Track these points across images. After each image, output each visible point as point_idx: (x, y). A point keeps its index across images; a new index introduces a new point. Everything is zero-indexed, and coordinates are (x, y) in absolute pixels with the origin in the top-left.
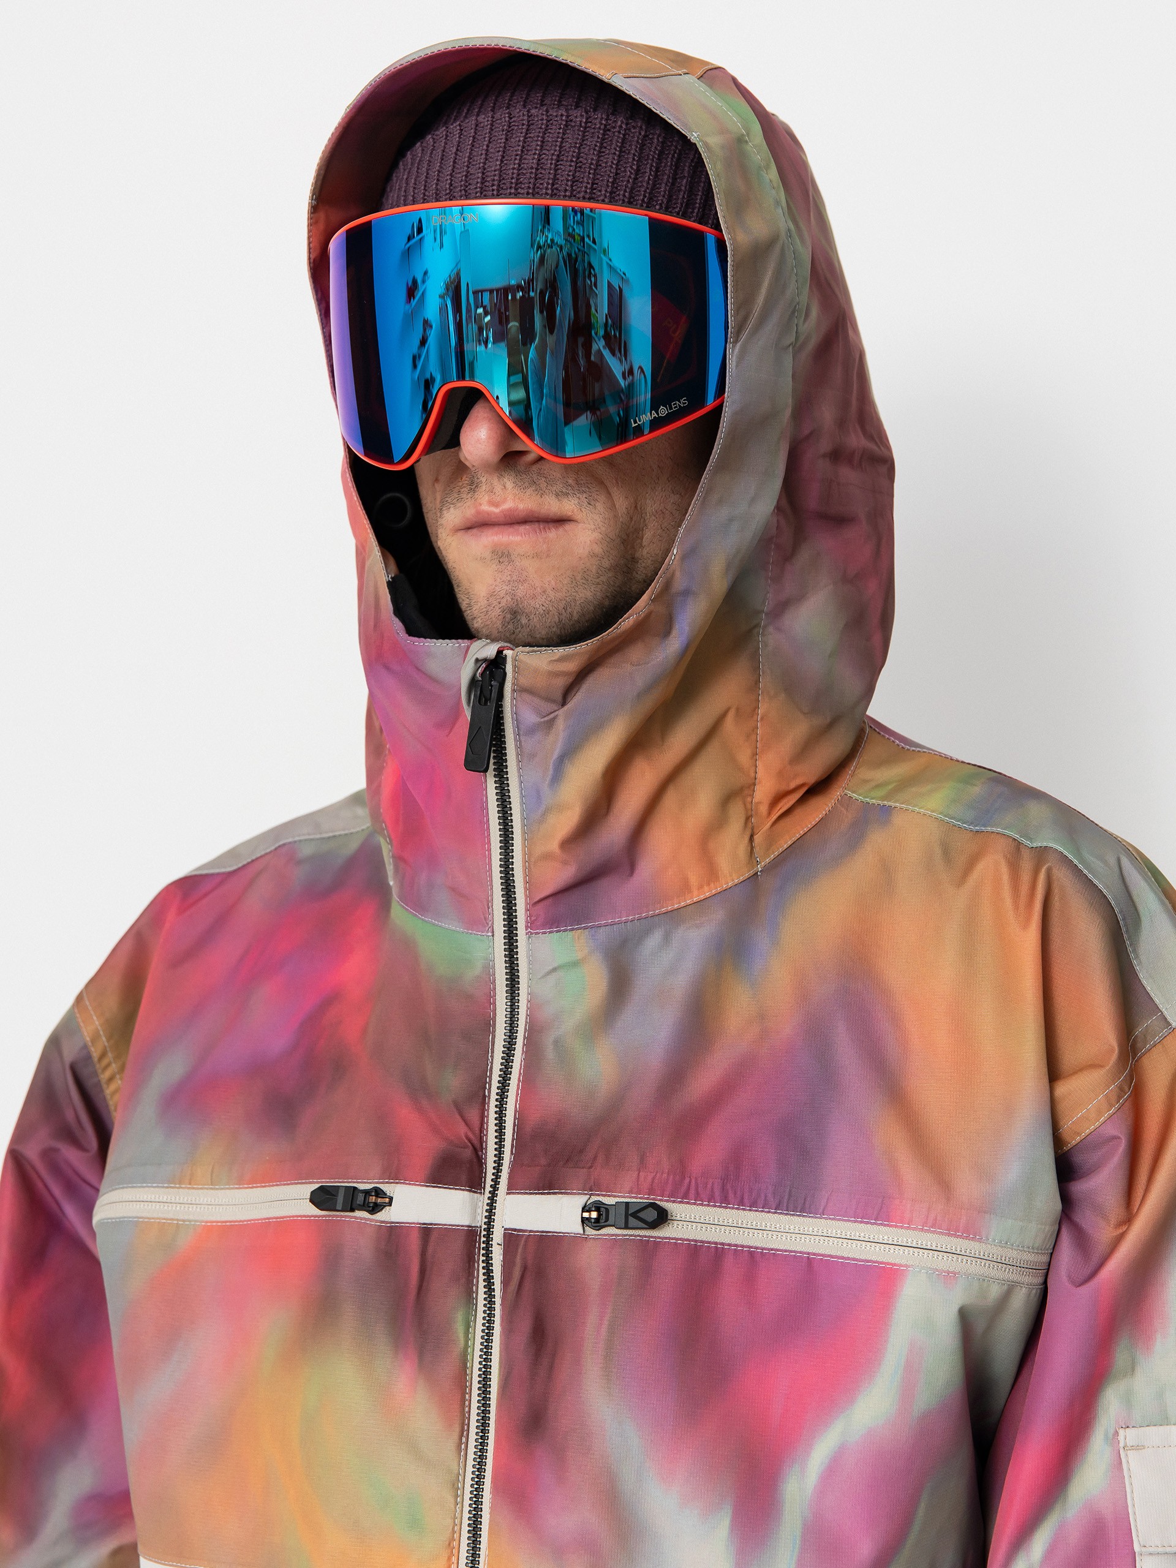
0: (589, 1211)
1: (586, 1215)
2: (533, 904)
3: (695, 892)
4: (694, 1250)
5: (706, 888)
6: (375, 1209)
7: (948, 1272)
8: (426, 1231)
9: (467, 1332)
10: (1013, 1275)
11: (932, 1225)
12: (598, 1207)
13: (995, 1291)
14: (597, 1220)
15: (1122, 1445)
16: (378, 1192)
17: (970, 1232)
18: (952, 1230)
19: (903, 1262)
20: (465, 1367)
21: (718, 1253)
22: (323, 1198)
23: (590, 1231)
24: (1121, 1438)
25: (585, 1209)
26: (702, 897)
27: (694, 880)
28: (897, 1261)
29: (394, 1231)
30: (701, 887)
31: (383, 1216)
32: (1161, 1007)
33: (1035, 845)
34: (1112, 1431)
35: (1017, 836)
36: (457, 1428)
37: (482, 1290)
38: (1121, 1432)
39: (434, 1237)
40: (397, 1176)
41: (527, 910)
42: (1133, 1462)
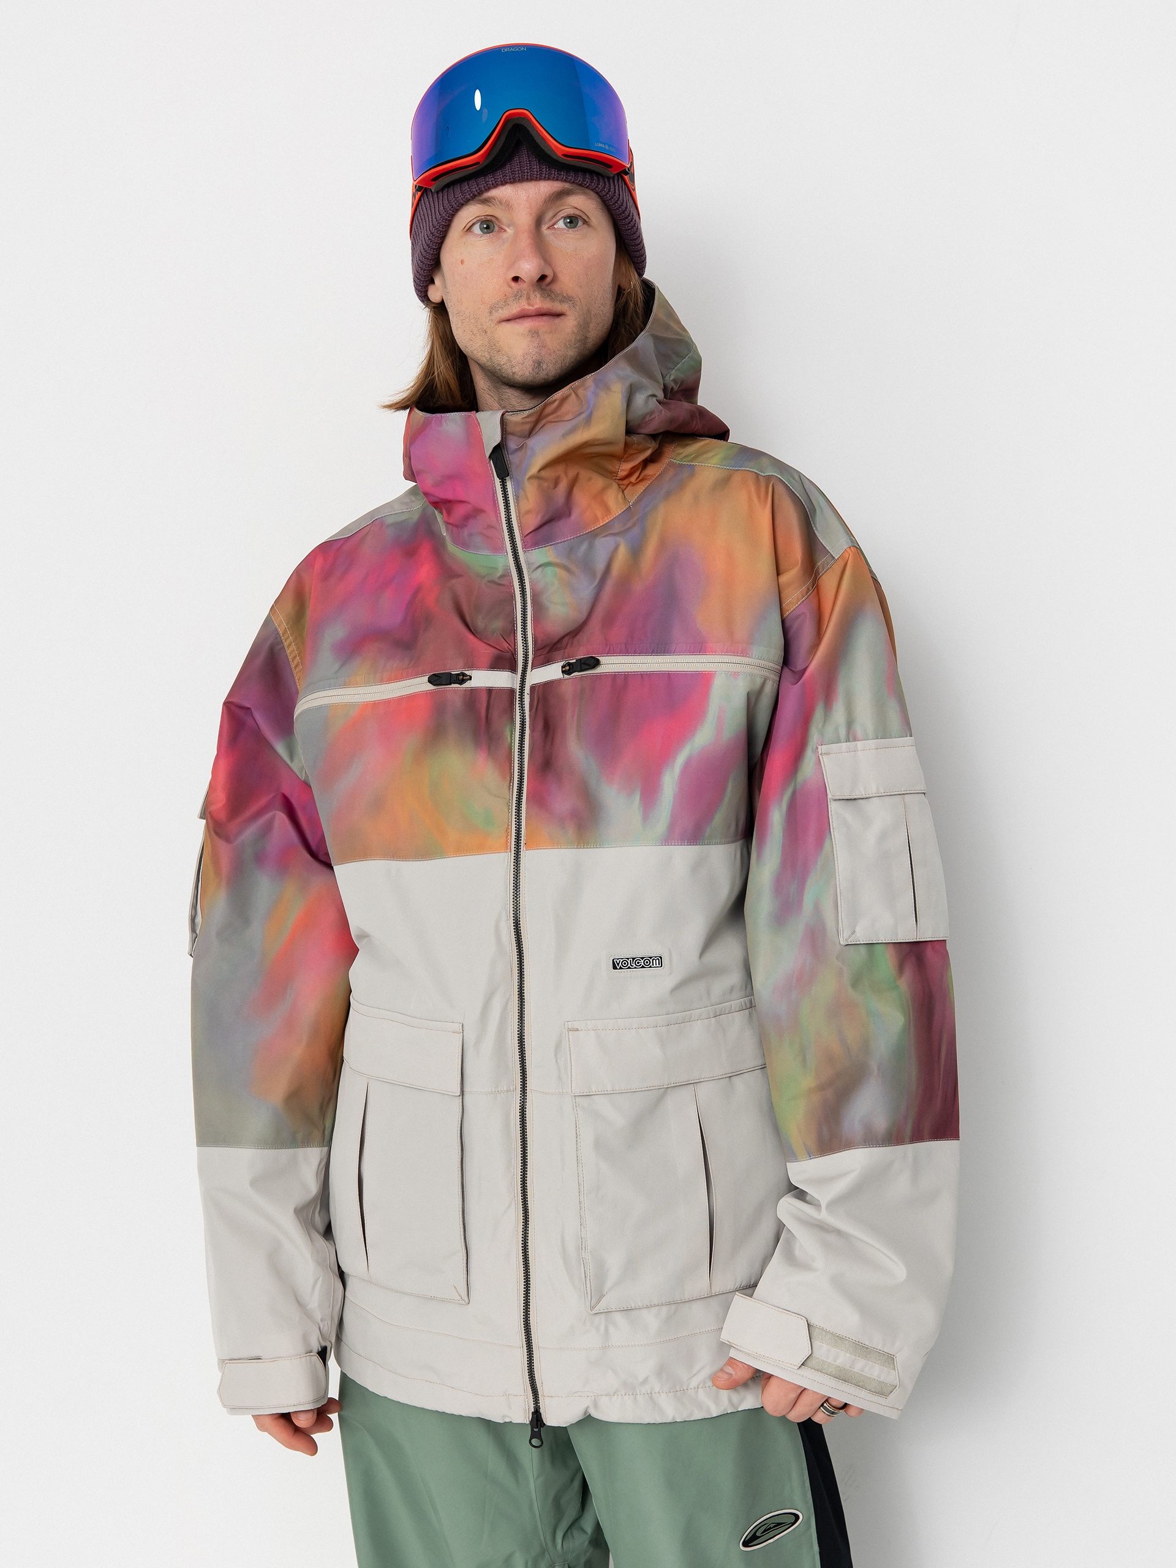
0: (564, 667)
1: (564, 669)
2: (524, 538)
3: (601, 521)
4: (614, 676)
5: (606, 518)
6: (462, 682)
7: (735, 672)
8: (490, 691)
9: (511, 737)
10: (766, 673)
11: (727, 652)
12: (569, 664)
13: (759, 681)
14: (569, 670)
15: (820, 753)
16: (464, 675)
17: (744, 653)
18: (735, 653)
19: (714, 670)
20: (511, 749)
21: (626, 677)
22: (434, 680)
23: (566, 676)
24: (819, 750)
25: (563, 667)
26: (605, 523)
27: (599, 514)
28: (711, 670)
29: (474, 691)
30: (603, 518)
31: (467, 685)
32: (830, 551)
33: (766, 474)
34: (815, 747)
35: (757, 471)
36: (508, 778)
37: (518, 711)
38: (819, 747)
39: (494, 693)
40: (472, 667)
41: (522, 540)
42: (825, 760)
